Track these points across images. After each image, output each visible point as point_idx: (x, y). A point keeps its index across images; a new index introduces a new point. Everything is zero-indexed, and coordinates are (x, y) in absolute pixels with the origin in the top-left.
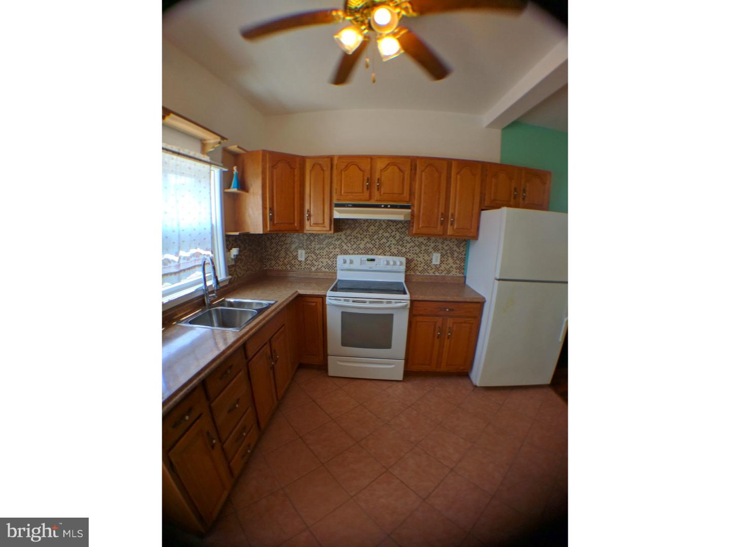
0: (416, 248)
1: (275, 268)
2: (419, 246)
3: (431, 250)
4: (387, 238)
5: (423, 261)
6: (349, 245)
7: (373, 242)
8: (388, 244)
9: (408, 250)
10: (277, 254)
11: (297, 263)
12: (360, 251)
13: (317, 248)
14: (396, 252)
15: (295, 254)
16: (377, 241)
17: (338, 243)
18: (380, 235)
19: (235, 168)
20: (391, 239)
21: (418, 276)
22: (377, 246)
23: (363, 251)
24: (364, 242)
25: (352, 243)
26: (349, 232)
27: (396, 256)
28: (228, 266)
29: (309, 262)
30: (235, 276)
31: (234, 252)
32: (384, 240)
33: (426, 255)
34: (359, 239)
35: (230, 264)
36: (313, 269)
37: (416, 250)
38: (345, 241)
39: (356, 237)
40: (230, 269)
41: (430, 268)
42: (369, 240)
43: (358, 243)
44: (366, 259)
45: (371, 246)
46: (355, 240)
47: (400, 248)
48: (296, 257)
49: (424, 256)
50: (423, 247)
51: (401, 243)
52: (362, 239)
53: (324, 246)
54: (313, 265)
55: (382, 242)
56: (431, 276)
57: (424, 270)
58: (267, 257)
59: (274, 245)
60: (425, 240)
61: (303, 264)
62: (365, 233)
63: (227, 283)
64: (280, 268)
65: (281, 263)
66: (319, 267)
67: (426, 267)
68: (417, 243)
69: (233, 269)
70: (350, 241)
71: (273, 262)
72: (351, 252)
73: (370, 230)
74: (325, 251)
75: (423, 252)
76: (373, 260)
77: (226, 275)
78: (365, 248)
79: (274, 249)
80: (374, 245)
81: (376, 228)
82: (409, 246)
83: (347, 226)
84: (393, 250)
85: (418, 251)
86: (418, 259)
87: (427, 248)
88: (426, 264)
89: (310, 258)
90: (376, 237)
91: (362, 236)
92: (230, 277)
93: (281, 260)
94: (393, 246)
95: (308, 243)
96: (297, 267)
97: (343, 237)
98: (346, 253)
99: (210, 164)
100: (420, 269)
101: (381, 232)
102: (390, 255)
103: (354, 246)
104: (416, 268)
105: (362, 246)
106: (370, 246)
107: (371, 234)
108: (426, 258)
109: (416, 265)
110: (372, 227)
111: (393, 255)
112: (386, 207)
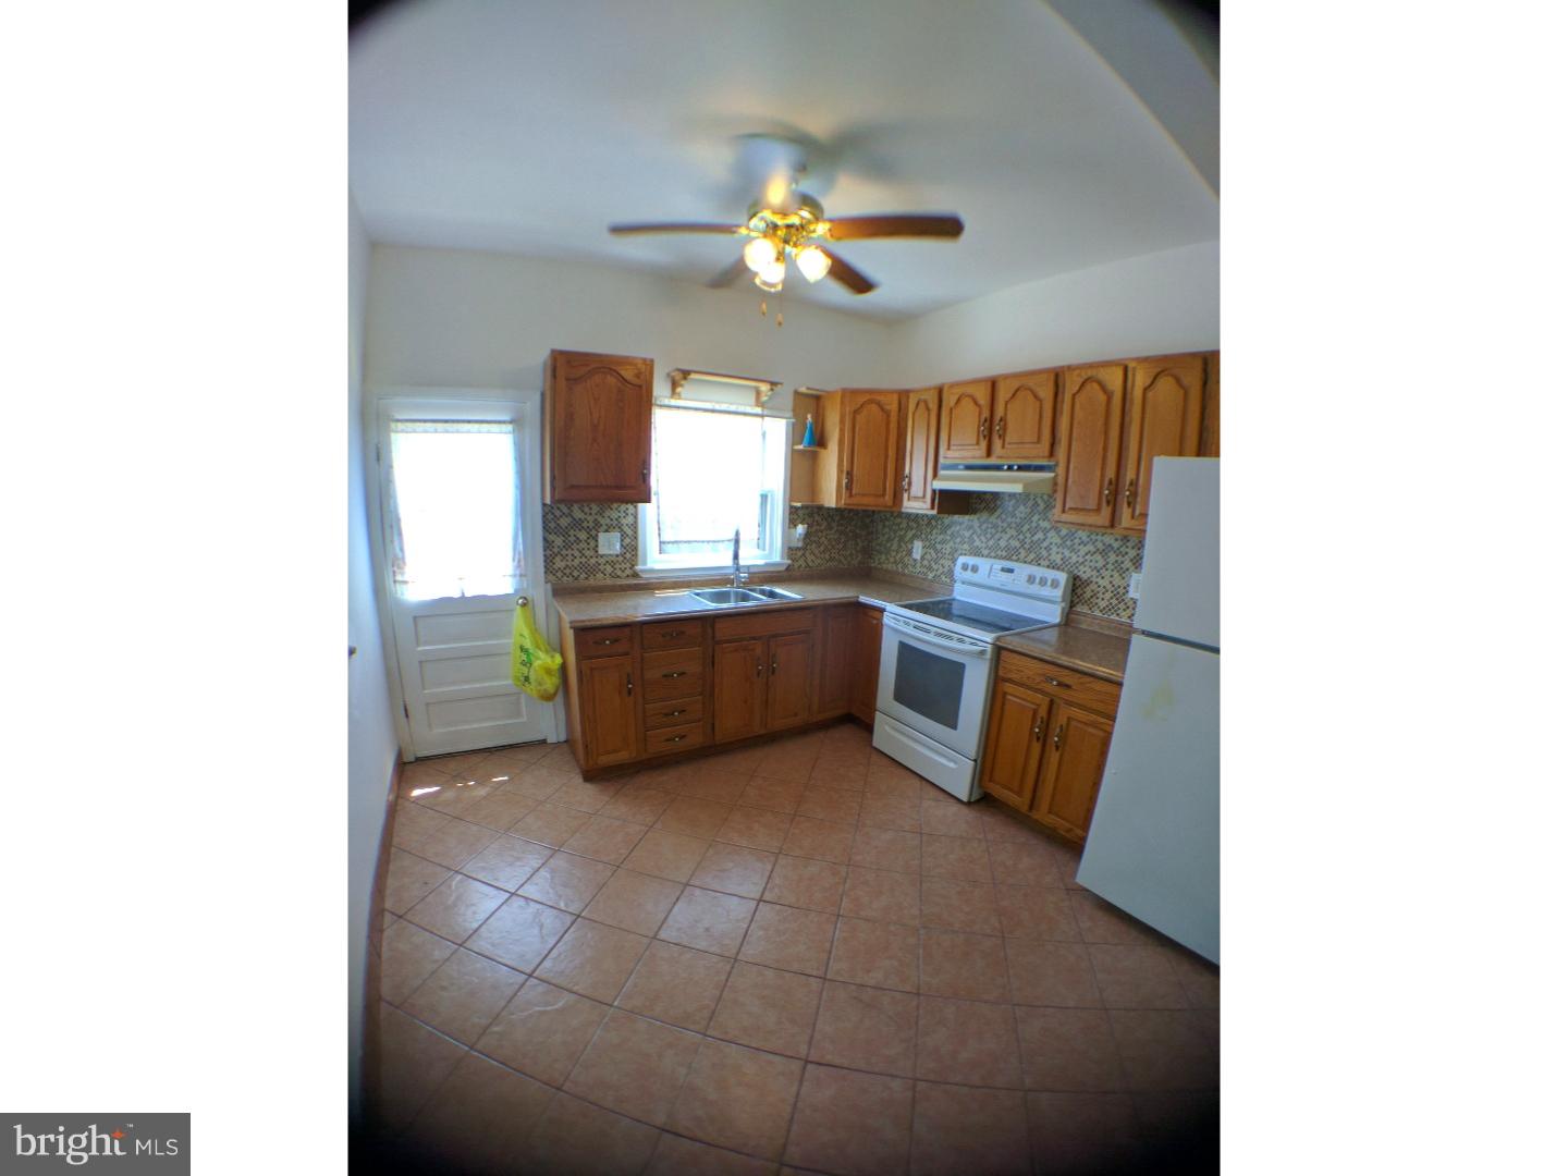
0: (1098, 557)
1: (885, 566)
2: (1104, 553)
3: (1127, 564)
4: (1046, 531)
5: (1109, 587)
6: (983, 538)
7: (1021, 537)
8: (1045, 544)
9: (1081, 560)
10: (889, 545)
11: (911, 562)
12: (999, 553)
13: (938, 540)
14: (1059, 562)
15: (910, 547)
16: (1028, 535)
17: (967, 534)
18: (1034, 525)
19: (809, 416)
20: (1052, 534)
21: (1095, 618)
22: (1027, 546)
23: (1004, 554)
24: (1006, 537)
25: (989, 536)
26: (985, 515)
27: (1058, 569)
28: (790, 548)
29: (925, 562)
30: (801, 562)
31: (801, 529)
32: (1040, 535)
33: (1116, 575)
34: (1000, 529)
35: (792, 545)
36: (930, 576)
37: (1097, 562)
38: (979, 532)
39: (995, 526)
40: (791, 551)
41: (1122, 606)
42: (1015, 534)
43: (997, 537)
44: (1000, 567)
45: (1017, 544)
46: (993, 531)
47: (1067, 553)
48: (910, 553)
49: (1112, 576)
50: (1112, 557)
51: (1068, 543)
52: (1004, 531)
53: (948, 538)
54: (930, 568)
55: (1036, 538)
56: (1121, 624)
57: (1110, 608)
58: (878, 547)
59: (887, 530)
60: (1116, 540)
61: (918, 565)
62: (1009, 520)
63: (783, 568)
64: (890, 567)
65: (892, 560)
66: (939, 573)
67: (1114, 602)
68: (1100, 545)
69: (800, 554)
70: (985, 532)
71: (883, 557)
72: (986, 552)
73: (1018, 515)
74: (948, 546)
75: (1110, 566)
76: (1011, 571)
77: (782, 557)
78: (1007, 548)
79: (887, 536)
80: (1023, 543)
81: (1029, 510)
82: (1084, 550)
83: (983, 506)
84: (1053, 557)
85: (1099, 565)
86: (1101, 582)
87: (1120, 558)
88: (1116, 595)
89: (928, 556)
90: (1026, 527)
91: (1005, 525)
92: (789, 562)
93: (894, 554)
94: (1055, 549)
95: (928, 530)
96: (911, 569)
97: (976, 524)
98: (976, 553)
99: (762, 416)
100: (1103, 604)
101: (1035, 518)
102: (1048, 567)
103: (991, 543)
104: (1094, 600)
105: (1003, 543)
106: (1015, 543)
107: (1018, 520)
108: (1117, 581)
109: (1094, 595)
110: (1022, 508)
111: (1053, 568)
112: (1010, 468)
